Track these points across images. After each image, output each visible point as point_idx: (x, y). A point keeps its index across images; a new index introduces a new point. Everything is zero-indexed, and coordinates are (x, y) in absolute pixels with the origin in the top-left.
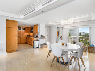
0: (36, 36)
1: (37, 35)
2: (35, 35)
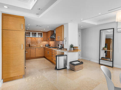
0: (60, 47)
1: (61, 45)
2: (59, 45)
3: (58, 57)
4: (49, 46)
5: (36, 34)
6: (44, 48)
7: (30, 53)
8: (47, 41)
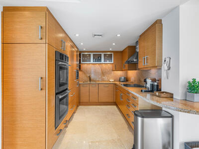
3: (140, 119)
4: (127, 81)
5: (101, 57)
6: (115, 84)
7: (88, 93)
8: (122, 70)
